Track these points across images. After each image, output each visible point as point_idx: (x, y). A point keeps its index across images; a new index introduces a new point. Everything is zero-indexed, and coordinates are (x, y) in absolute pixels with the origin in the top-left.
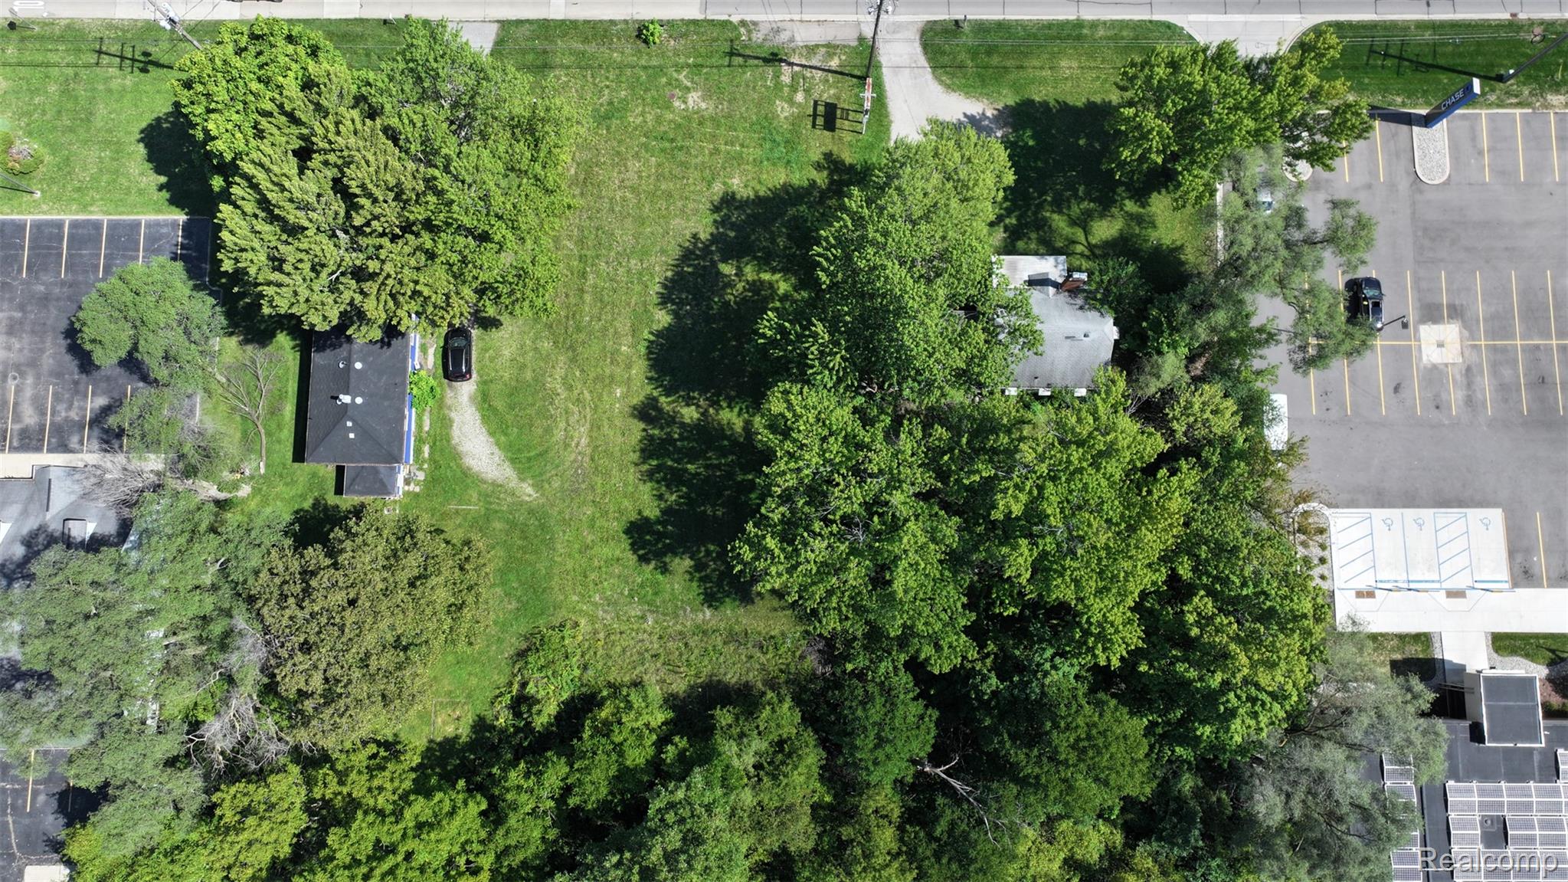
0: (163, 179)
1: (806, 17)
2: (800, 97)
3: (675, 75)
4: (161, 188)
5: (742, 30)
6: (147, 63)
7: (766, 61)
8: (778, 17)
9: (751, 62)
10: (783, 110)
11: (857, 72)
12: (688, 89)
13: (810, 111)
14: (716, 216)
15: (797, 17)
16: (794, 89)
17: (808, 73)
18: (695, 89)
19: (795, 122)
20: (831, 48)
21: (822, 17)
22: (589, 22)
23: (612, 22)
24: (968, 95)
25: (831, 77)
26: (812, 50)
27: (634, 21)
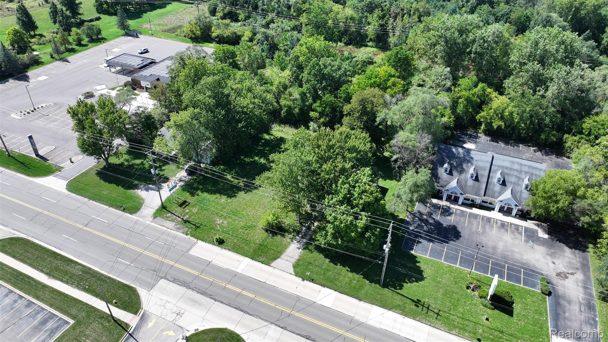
0: (418, 264)
1: (166, 229)
2: (187, 211)
3: (220, 229)
4: (419, 262)
5: (189, 232)
6: (417, 303)
7: (189, 222)
8: (175, 232)
9: (194, 223)
10: (195, 210)
11: (165, 210)
12: (219, 225)
13: (187, 207)
14: (236, 194)
15: (169, 230)
16: (187, 213)
17: (179, 215)
18: (217, 224)
19: (194, 206)
20: (167, 219)
21: (161, 227)
22: (237, 253)
23: (229, 250)
24: (139, 196)
25: (173, 212)
26: (173, 221)
27: (222, 247)
